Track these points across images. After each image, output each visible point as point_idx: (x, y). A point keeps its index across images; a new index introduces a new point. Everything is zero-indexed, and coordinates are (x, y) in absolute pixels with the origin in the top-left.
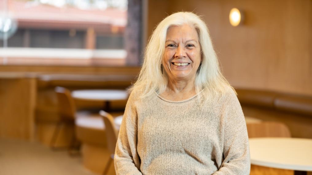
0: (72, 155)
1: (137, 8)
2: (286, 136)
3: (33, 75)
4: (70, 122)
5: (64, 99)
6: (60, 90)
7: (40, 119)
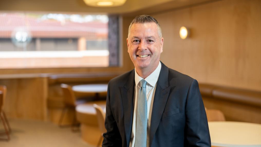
0: (74, 131)
1: (115, 26)
2: (221, 120)
3: (45, 75)
4: (72, 108)
6: (64, 86)
7: (51, 106)
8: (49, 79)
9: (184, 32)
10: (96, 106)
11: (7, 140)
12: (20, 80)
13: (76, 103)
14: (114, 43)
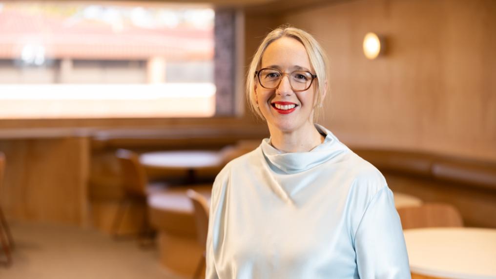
0: (143, 247)
1: (228, 33)
2: (455, 225)
3: (84, 132)
4: (139, 200)
5: (131, 167)
6: (124, 154)
7: (96, 194)
8: (92, 140)
9: (372, 45)
10: (192, 194)
12: (31, 143)
14: (226, 68)
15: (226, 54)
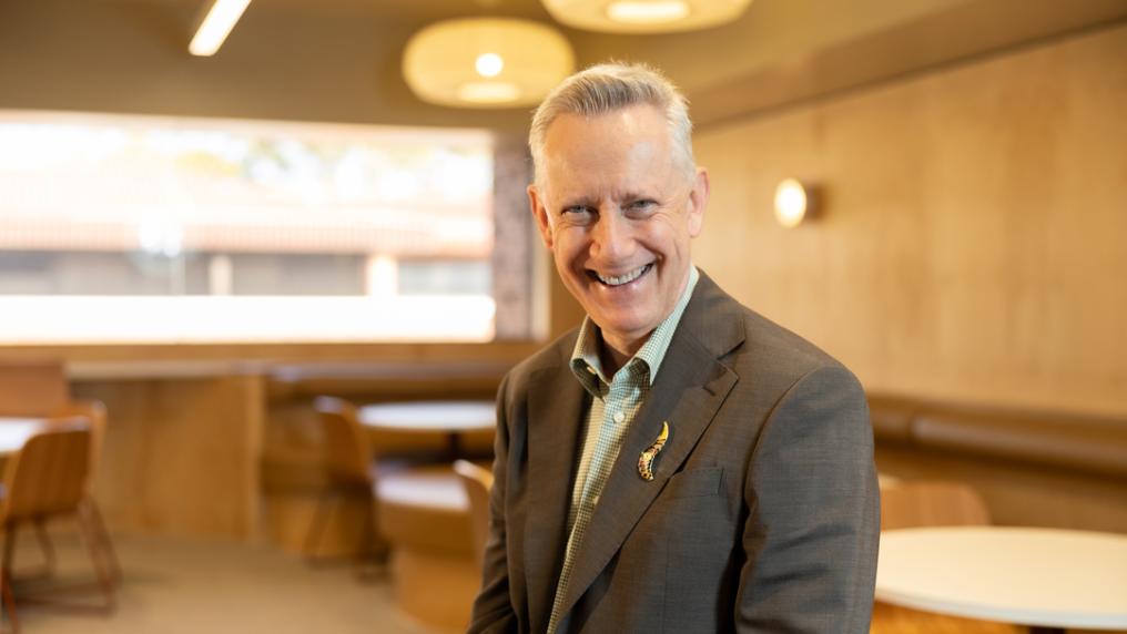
0: (364, 579)
3: (255, 366)
4: (358, 492)
5: (342, 431)
6: (329, 405)
7: (275, 483)
8: (269, 382)
9: (791, 202)
11: (105, 612)
12: (155, 388)
13: (373, 470)
15: (514, 228)
